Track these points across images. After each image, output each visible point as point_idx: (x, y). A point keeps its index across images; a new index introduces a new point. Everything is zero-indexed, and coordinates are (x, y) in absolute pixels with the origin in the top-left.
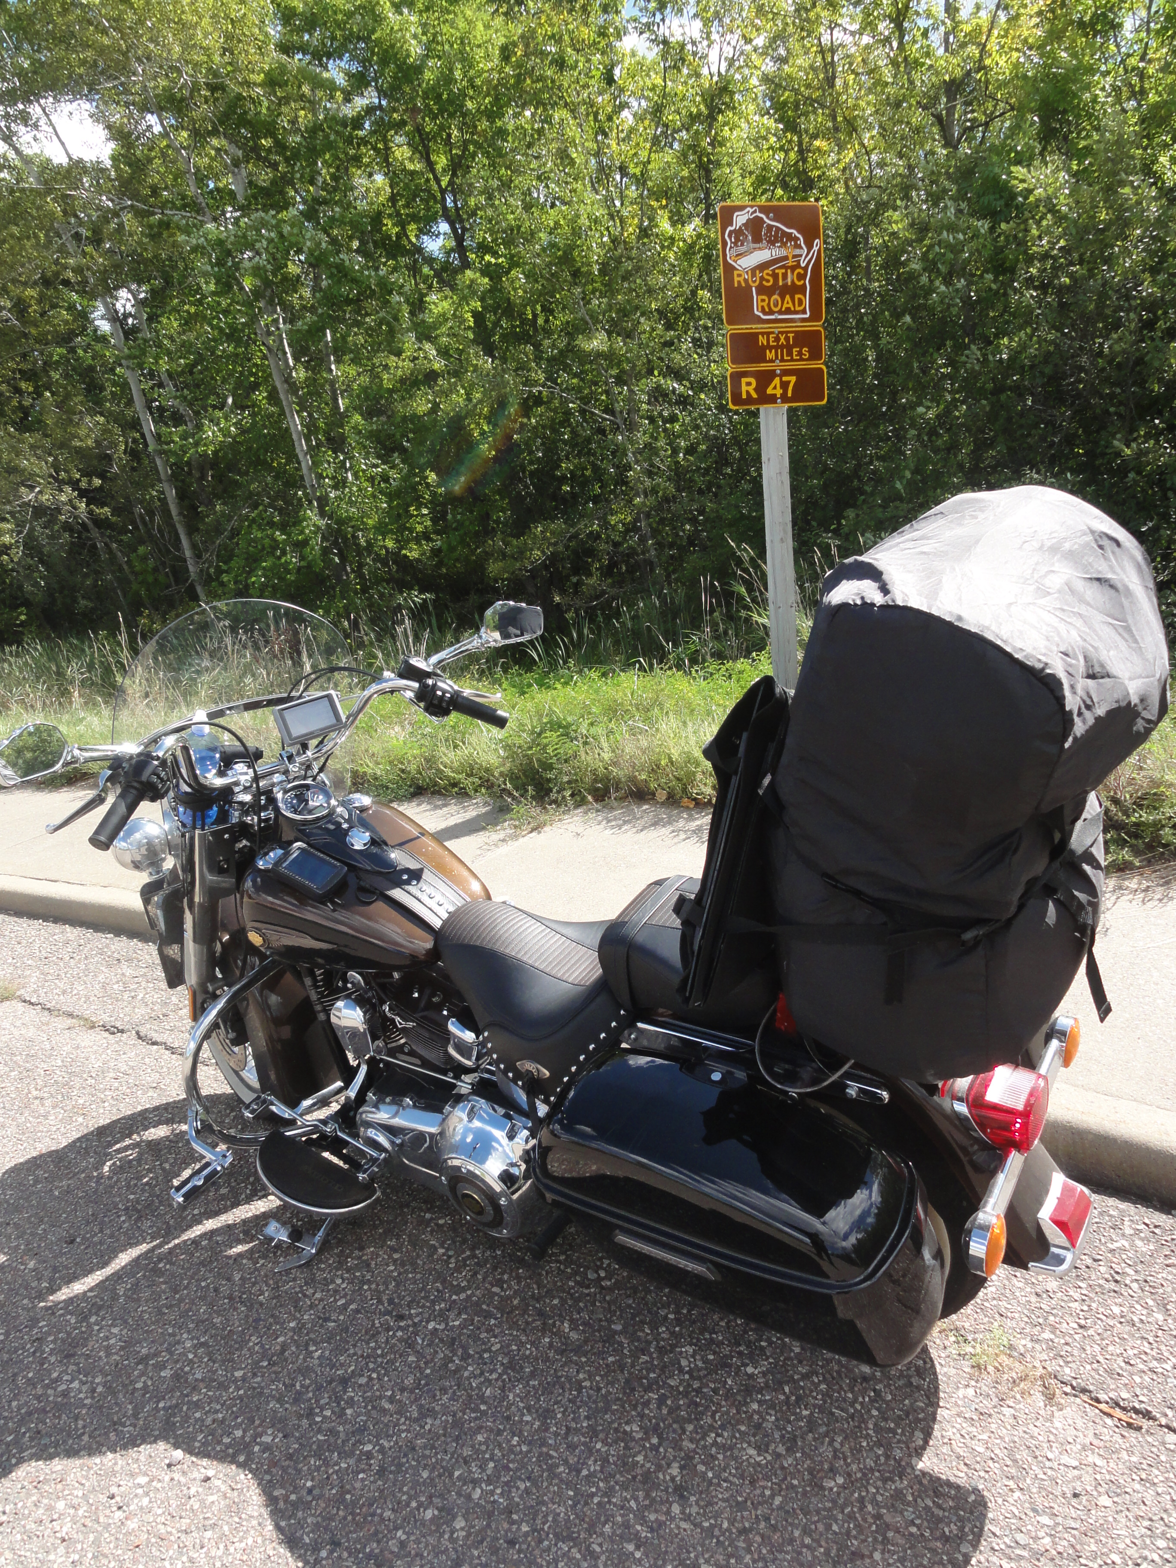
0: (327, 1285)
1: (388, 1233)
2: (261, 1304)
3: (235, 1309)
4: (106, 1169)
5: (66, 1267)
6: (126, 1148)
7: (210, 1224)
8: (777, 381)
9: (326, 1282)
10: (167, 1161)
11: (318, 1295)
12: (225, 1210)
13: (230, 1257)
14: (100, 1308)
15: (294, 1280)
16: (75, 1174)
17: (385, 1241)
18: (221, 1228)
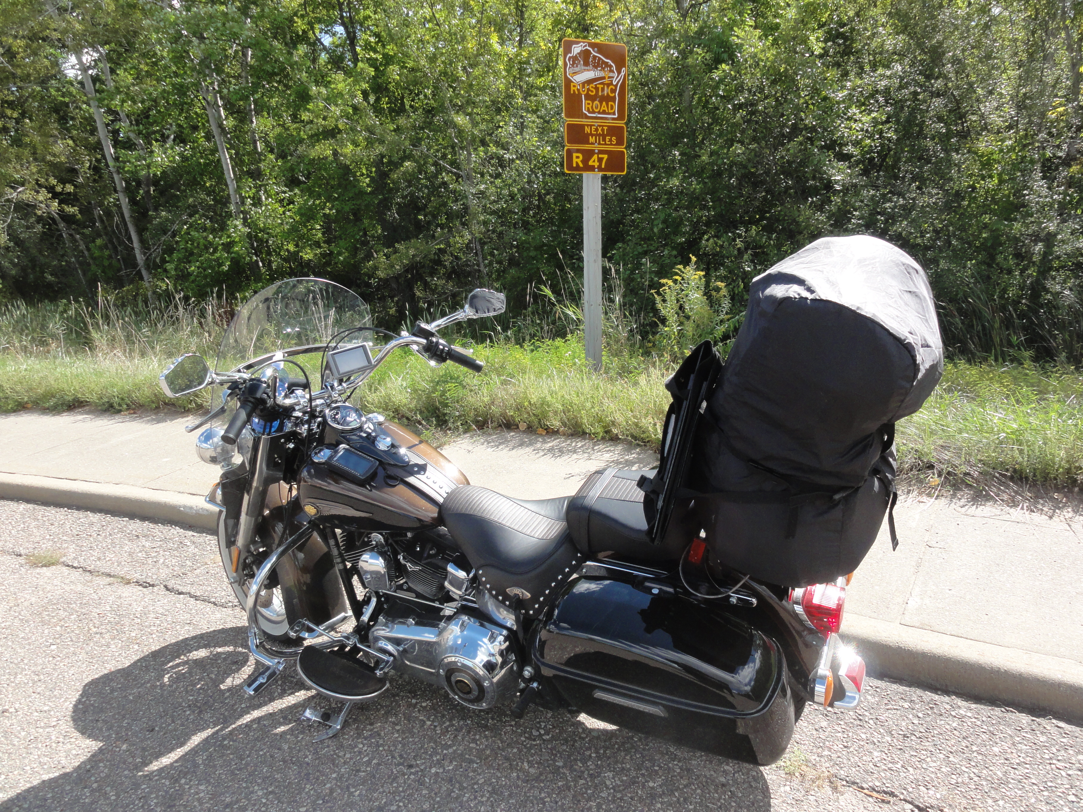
0: (353, 748)
1: (387, 713)
2: (308, 764)
3: (289, 768)
4: (166, 680)
5: (152, 748)
6: (178, 665)
7: (256, 714)
8: (595, 157)
9: (352, 747)
10: (212, 672)
11: (348, 756)
12: (265, 704)
13: (277, 734)
14: (186, 774)
15: (328, 746)
16: (142, 684)
17: (387, 719)
18: (266, 715)
